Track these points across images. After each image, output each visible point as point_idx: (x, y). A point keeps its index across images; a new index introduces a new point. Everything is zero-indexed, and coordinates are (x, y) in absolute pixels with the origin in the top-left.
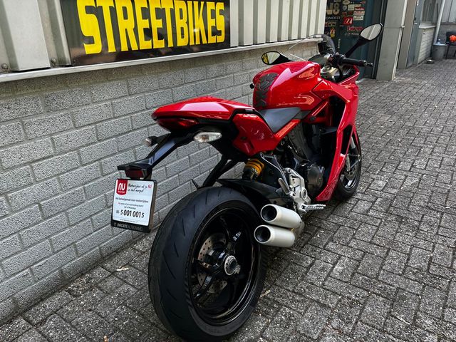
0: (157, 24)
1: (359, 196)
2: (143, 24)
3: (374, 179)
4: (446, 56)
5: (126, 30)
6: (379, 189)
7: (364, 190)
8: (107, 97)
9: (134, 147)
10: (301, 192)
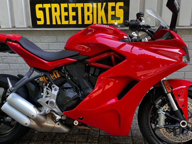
0: (72, 14)
2: (64, 14)
5: (56, 16)
8: (46, 41)
10: (48, 101)
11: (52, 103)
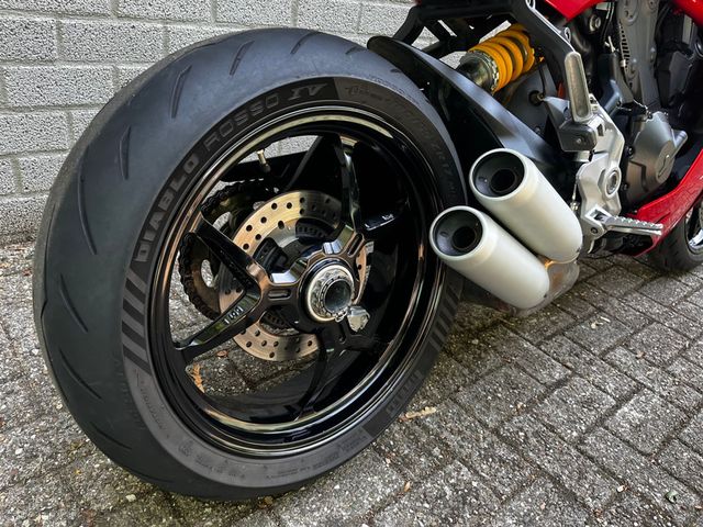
10: (604, 171)
11: (614, 178)
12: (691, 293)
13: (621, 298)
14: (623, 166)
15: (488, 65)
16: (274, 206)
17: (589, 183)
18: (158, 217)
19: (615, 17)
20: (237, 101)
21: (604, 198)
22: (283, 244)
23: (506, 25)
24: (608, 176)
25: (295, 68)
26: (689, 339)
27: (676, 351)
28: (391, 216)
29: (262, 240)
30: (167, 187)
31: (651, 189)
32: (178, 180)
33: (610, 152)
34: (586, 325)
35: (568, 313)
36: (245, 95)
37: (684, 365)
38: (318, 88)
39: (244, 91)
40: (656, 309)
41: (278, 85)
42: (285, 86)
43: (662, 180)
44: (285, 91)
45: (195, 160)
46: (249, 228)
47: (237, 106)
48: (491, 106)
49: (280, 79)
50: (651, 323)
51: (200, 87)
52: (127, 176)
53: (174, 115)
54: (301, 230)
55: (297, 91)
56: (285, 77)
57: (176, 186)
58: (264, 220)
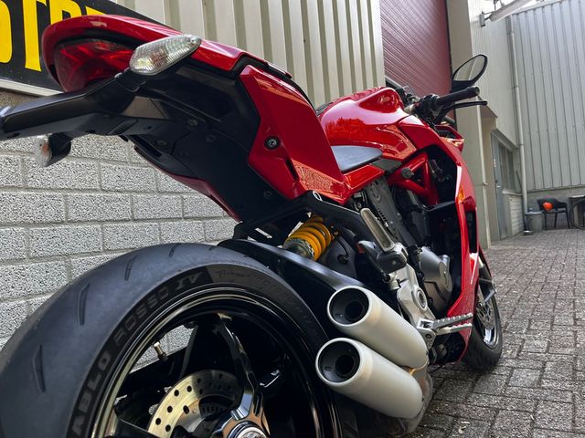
1: (511, 363)
3: (524, 340)
4: (546, 227)
6: (541, 350)
7: (515, 355)
9: (67, 255)
10: (412, 292)
11: (421, 295)
12: (508, 380)
13: (465, 401)
14: (421, 285)
15: (304, 245)
16: (177, 393)
17: (407, 302)
18: (79, 421)
19: (368, 199)
20: (136, 298)
21: (422, 312)
22: (192, 428)
23: (300, 224)
24: (417, 295)
25: (176, 265)
26: (531, 413)
27: (529, 426)
28: (278, 371)
29: (172, 430)
30: (85, 388)
31: (448, 297)
32: (94, 379)
33: (409, 278)
34: (454, 433)
35: (436, 429)
36: (142, 292)
37: (541, 434)
38: (197, 276)
39: (139, 289)
40: (494, 401)
41: (166, 279)
42: (171, 279)
43: (450, 289)
44: (171, 283)
45: (107, 356)
46: (158, 421)
47: (137, 301)
48: (318, 269)
49: (165, 275)
50: (497, 412)
51: (102, 296)
52: (44, 388)
53: (82, 322)
54: (204, 412)
55: (181, 282)
56: (169, 273)
57: (93, 385)
58: (170, 409)
